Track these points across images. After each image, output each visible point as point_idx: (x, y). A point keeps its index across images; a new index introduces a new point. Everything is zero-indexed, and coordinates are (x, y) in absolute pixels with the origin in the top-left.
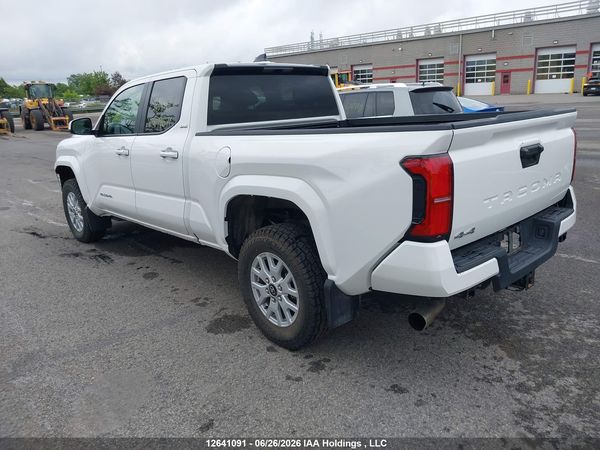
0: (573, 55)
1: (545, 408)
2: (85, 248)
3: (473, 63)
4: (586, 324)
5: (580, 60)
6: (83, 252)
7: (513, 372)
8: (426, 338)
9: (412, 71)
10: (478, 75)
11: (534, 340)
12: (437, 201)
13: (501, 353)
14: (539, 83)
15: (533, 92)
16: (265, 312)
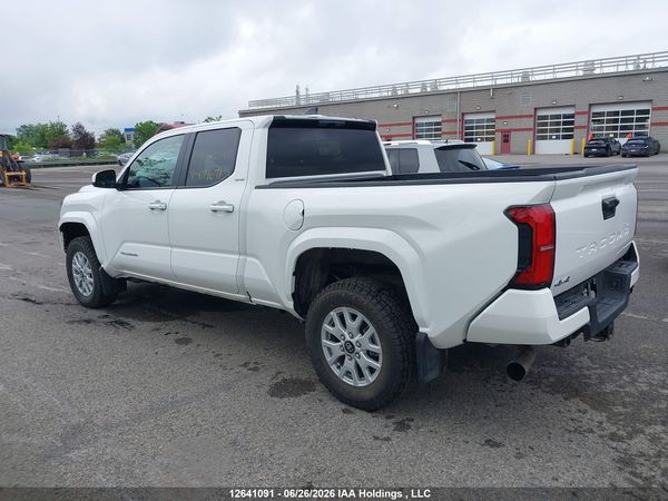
0: (573, 116)
1: (642, 455)
2: (94, 314)
3: (472, 121)
4: (656, 376)
5: (579, 121)
6: (94, 318)
7: (601, 423)
8: (504, 394)
9: (409, 129)
10: (477, 134)
11: (612, 393)
12: (542, 249)
13: (583, 406)
14: (540, 143)
15: (533, 153)
16: (337, 372)
